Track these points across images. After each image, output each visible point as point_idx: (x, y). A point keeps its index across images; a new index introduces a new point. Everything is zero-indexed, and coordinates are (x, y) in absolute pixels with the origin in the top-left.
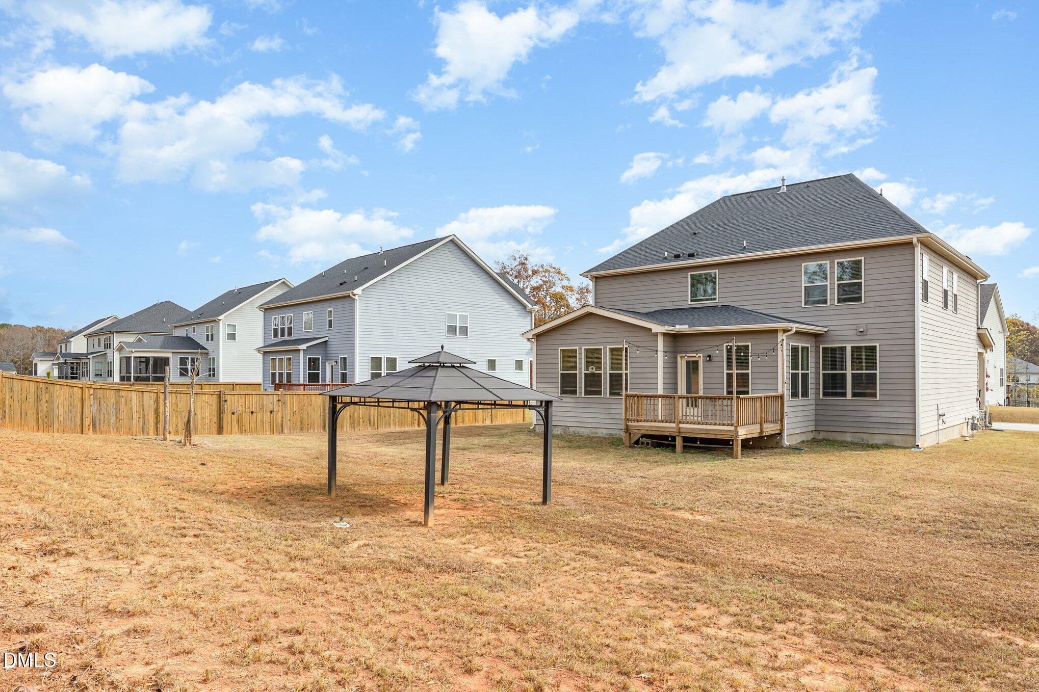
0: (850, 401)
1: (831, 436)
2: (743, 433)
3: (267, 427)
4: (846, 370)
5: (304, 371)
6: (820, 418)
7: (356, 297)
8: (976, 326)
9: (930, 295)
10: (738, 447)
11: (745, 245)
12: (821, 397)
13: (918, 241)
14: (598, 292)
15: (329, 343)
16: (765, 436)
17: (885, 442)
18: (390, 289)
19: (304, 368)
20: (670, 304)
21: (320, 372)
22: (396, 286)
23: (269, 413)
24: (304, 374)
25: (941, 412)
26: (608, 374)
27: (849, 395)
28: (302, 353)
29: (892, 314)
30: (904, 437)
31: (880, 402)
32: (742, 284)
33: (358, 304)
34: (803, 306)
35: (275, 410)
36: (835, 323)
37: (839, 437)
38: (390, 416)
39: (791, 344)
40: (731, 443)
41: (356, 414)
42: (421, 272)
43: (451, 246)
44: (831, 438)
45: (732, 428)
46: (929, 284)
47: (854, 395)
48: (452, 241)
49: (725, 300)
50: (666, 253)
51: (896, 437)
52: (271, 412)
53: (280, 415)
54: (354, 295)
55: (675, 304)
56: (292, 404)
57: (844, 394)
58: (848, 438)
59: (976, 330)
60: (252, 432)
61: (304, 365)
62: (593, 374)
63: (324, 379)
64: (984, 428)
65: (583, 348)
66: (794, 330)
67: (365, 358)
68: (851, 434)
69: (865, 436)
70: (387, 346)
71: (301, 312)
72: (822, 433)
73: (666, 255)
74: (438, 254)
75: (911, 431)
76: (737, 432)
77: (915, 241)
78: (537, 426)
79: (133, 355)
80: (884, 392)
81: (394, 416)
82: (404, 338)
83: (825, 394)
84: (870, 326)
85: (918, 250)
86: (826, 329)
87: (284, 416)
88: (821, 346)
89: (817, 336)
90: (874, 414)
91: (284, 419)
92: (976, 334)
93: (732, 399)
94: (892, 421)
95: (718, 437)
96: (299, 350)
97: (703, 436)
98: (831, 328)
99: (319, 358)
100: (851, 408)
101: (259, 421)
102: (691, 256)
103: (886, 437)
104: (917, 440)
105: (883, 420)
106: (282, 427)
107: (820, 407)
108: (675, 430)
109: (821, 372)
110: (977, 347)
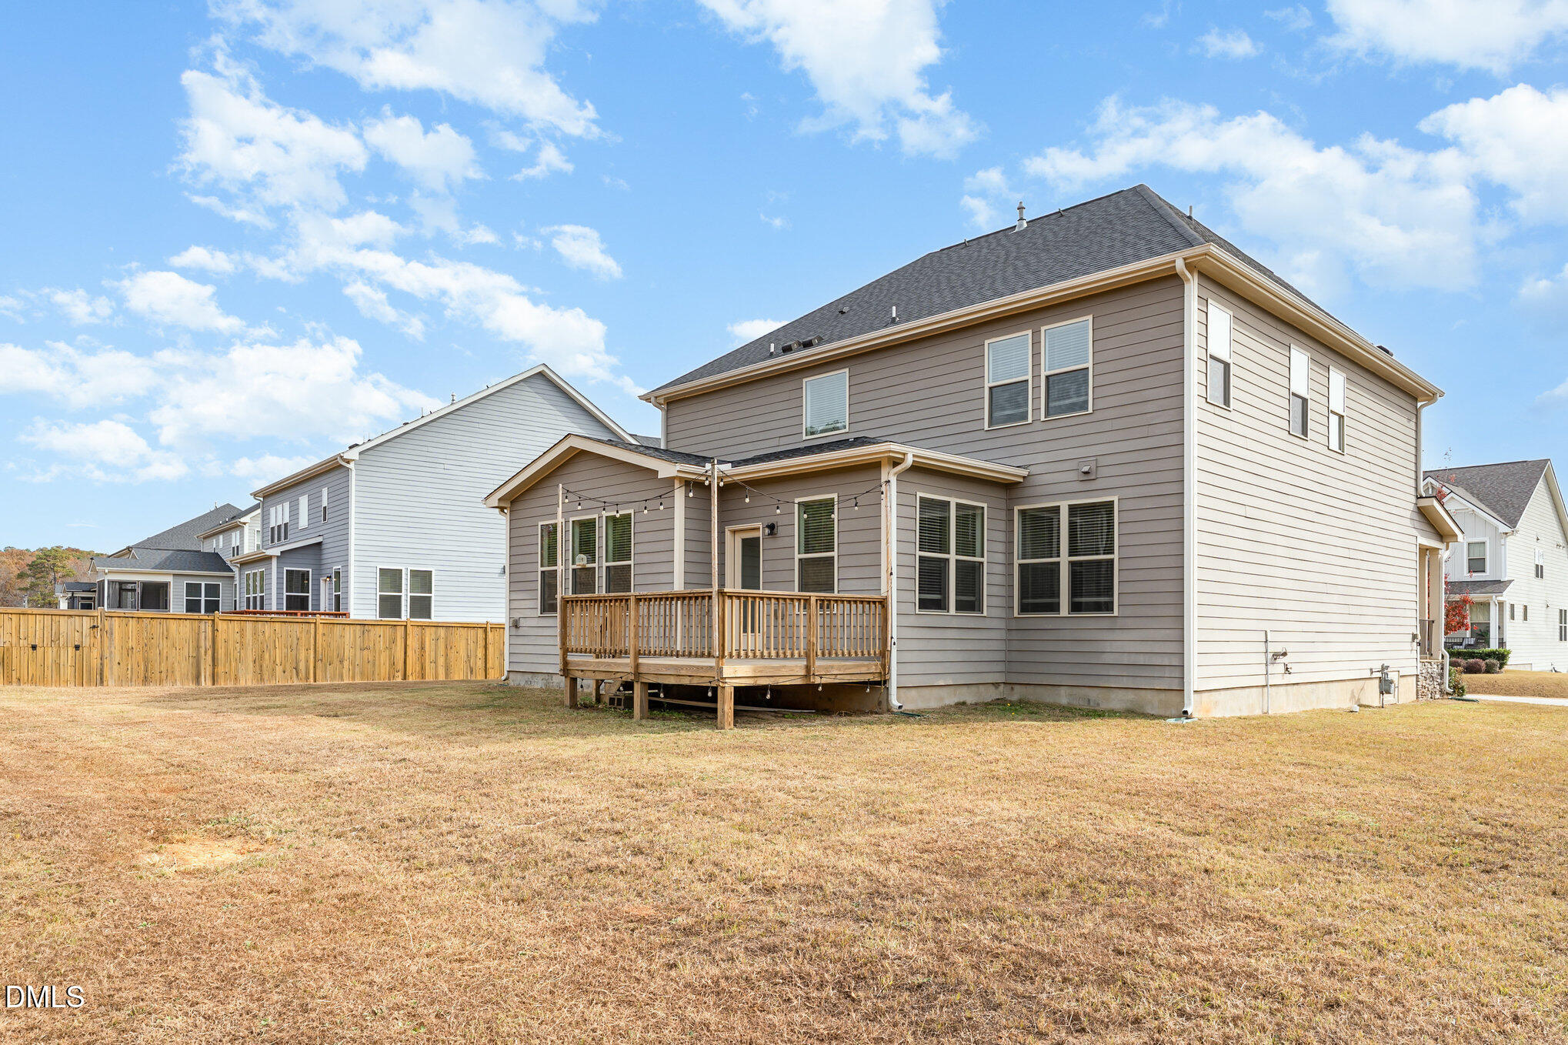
0: (1065, 620)
1: (1031, 694)
2: (738, 673)
3: (68, 672)
4: (1059, 556)
5: (279, 593)
6: (1014, 656)
7: (351, 466)
8: (1413, 491)
9: (1233, 392)
10: (727, 705)
11: (894, 315)
12: (1016, 614)
13: (1190, 266)
14: (672, 429)
15: (324, 547)
16: (818, 685)
17: (1129, 705)
18: (418, 453)
19: (279, 589)
20: (775, 442)
21: (310, 594)
22: (430, 449)
23: (71, 650)
24: (279, 599)
25: (1273, 648)
26: (604, 568)
27: (1064, 610)
28: (274, 562)
29: (1144, 431)
30: (1163, 695)
31: (1119, 620)
32: (886, 393)
33: (353, 475)
34: (986, 428)
35: (86, 642)
36: (1041, 458)
37: (1047, 696)
38: (341, 662)
39: (919, 494)
40: (710, 694)
41: (267, 656)
42: (481, 426)
43: (540, 384)
44: (1032, 698)
45: (711, 662)
46: (1233, 369)
47: (1075, 607)
48: (541, 374)
49: (859, 426)
50: (772, 345)
51: (1149, 695)
52: (77, 647)
53: (95, 653)
54: (348, 462)
55: (784, 441)
56: (125, 637)
57: (1055, 607)
58: (1063, 698)
59: (1413, 499)
60: (33, 681)
61: (279, 583)
62: (584, 569)
63: (317, 606)
64: (1437, 696)
65: (571, 519)
66: (909, 461)
67: (369, 569)
68: (1068, 690)
69: (1093, 694)
70: (411, 551)
71: (296, 498)
72: (1017, 688)
73: (772, 350)
74: (514, 396)
75: (1177, 680)
76: (721, 670)
77: (1180, 265)
78: (511, 675)
79: (107, 578)
80: (1128, 600)
81: (353, 663)
82: (445, 538)
83: (1024, 608)
84: (1103, 461)
85: (1193, 288)
86: (1025, 473)
87: (107, 654)
88: (1016, 509)
89: (1008, 488)
90: (1107, 647)
91: (106, 662)
92: (1411, 507)
93: (710, 598)
94: (1141, 660)
95: (686, 681)
96: (270, 558)
97: (672, 681)
98: (1034, 470)
99: (308, 572)
100: (1068, 635)
101: (49, 661)
102: (808, 345)
103: (1131, 695)
104: (1186, 702)
105: (1125, 660)
106: (101, 674)
107: (1015, 635)
108: (628, 670)
109: (1017, 562)
110: (1415, 532)
